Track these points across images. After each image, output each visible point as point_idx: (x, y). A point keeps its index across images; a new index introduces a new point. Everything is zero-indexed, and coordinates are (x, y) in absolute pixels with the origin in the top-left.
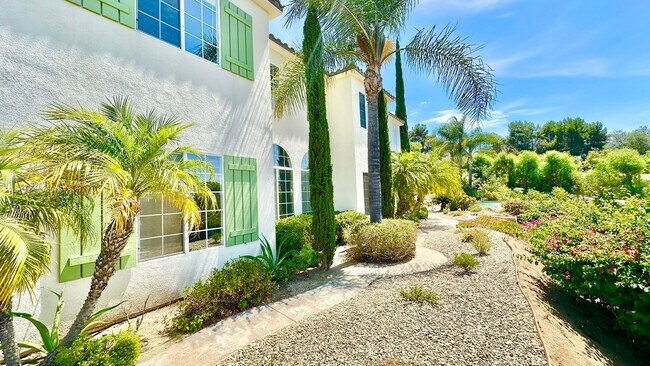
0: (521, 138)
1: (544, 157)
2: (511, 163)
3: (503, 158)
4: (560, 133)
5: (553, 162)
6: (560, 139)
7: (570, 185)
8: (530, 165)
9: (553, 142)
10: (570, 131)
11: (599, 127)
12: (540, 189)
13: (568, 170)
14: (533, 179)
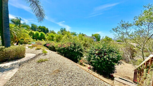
0: (34, 28)
1: (40, 33)
2: (33, 33)
3: (31, 32)
4: (42, 29)
5: (42, 34)
6: (42, 30)
7: (44, 39)
8: (37, 34)
9: (41, 30)
10: (43, 28)
11: (48, 29)
12: (39, 39)
13: (44, 36)
14: (38, 37)
